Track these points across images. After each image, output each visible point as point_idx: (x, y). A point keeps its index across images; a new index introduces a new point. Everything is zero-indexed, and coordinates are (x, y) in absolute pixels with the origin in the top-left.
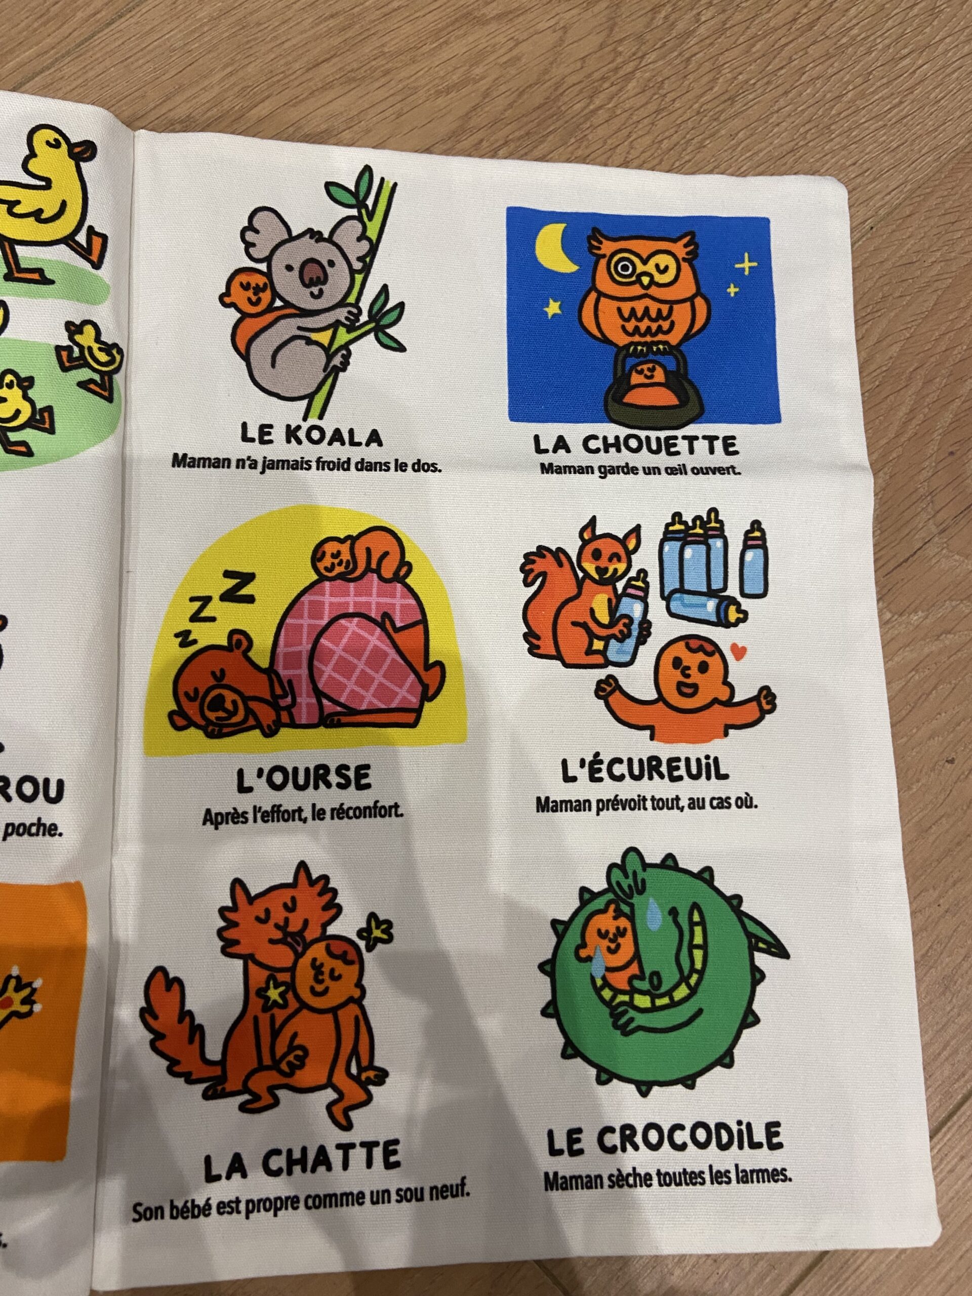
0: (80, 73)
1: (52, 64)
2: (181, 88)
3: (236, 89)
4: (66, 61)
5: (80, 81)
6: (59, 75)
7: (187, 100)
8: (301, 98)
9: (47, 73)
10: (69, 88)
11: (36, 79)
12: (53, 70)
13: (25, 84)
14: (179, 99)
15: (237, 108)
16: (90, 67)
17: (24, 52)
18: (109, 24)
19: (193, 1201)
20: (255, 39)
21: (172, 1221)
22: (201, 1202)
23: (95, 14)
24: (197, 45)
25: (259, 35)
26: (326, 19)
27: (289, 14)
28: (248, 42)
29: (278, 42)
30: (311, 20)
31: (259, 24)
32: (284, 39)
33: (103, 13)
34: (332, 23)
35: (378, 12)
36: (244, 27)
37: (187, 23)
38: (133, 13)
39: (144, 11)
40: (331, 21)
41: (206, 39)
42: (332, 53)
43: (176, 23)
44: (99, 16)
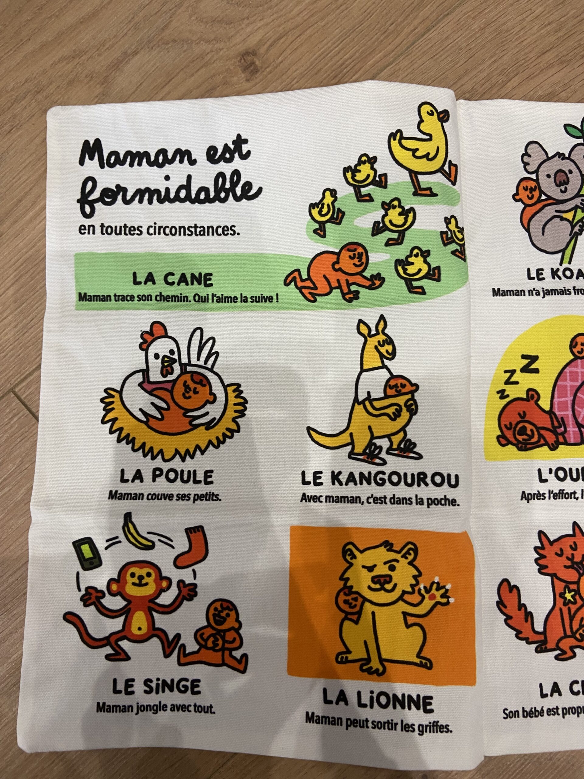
0: (409, 66)
1: (393, 62)
2: (467, 72)
3: (498, 71)
4: (401, 59)
5: (409, 71)
6: (397, 67)
7: (471, 79)
8: (535, 74)
9: (391, 66)
10: (404, 75)
11: (385, 70)
12: (394, 64)
13: (379, 74)
14: (466, 78)
15: (500, 82)
16: (414, 61)
17: (377, 55)
18: (423, 35)
19: (535, 708)
20: (507, 40)
21: (524, 719)
22: (539, 709)
23: (415, 29)
24: (474, 45)
25: (509, 37)
26: (545, 26)
27: (525, 23)
28: (503, 42)
29: (520, 41)
30: (536, 27)
31: (507, 31)
32: (523, 39)
33: (419, 29)
34: (548, 28)
35: (575, 20)
36: (499, 33)
37: (467, 32)
38: (435, 28)
39: (442, 26)
40: (549, 27)
41: (479, 41)
42: (551, 46)
43: (461, 32)
44: (417, 30)
